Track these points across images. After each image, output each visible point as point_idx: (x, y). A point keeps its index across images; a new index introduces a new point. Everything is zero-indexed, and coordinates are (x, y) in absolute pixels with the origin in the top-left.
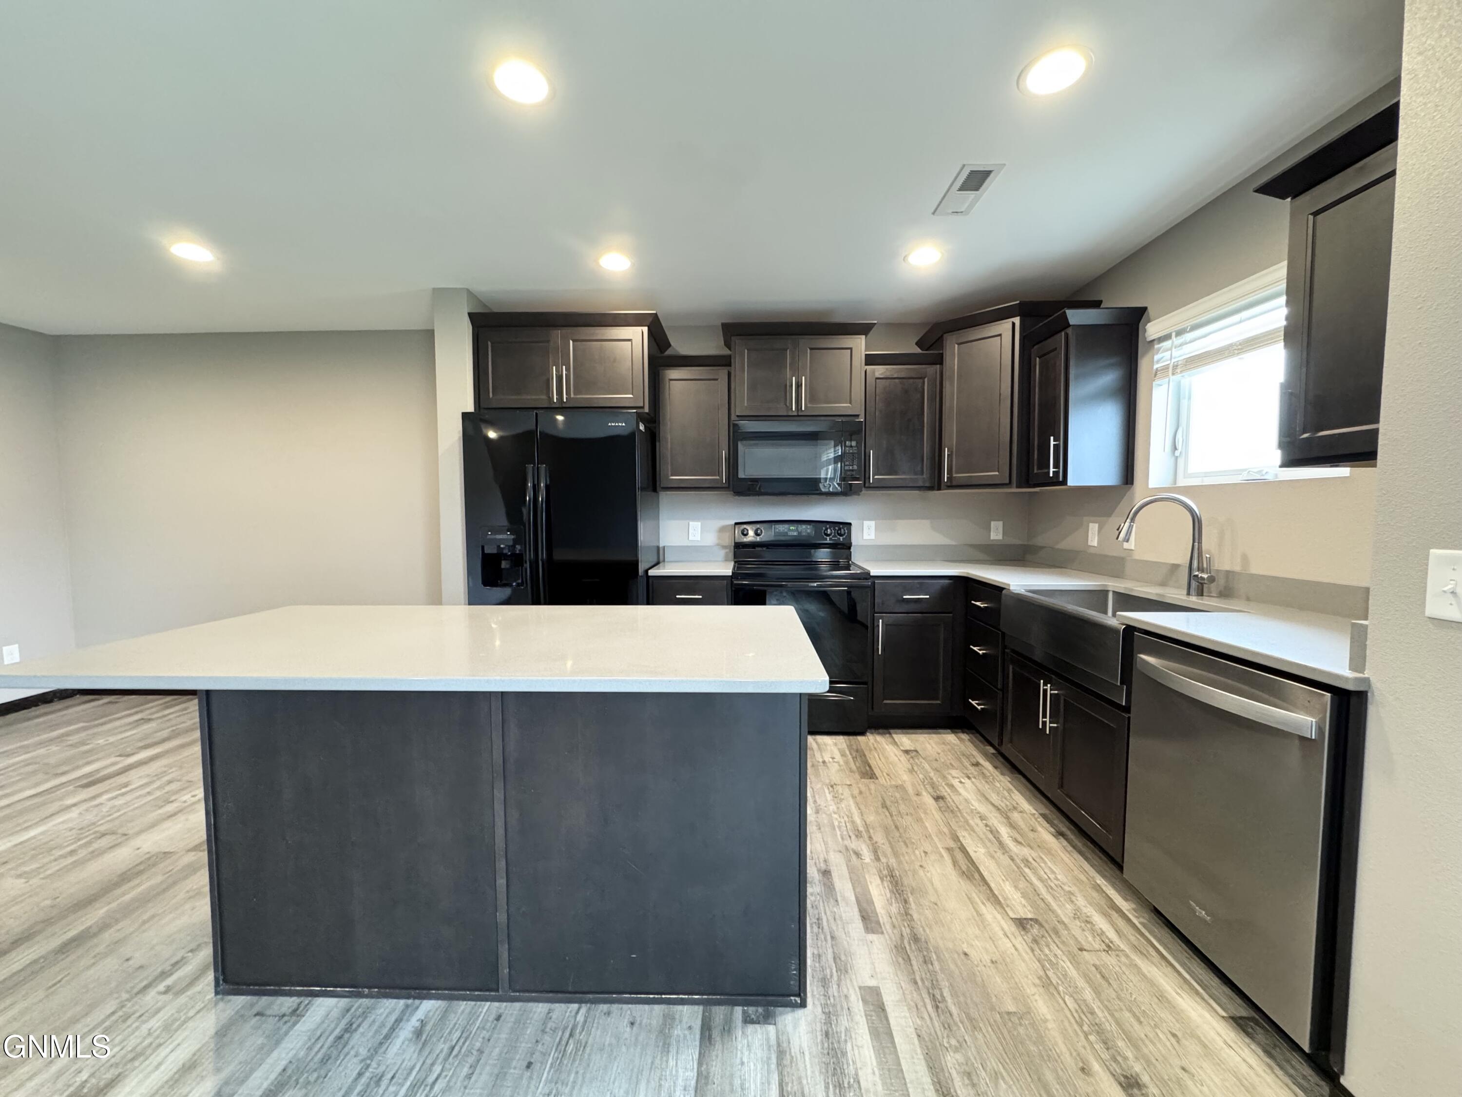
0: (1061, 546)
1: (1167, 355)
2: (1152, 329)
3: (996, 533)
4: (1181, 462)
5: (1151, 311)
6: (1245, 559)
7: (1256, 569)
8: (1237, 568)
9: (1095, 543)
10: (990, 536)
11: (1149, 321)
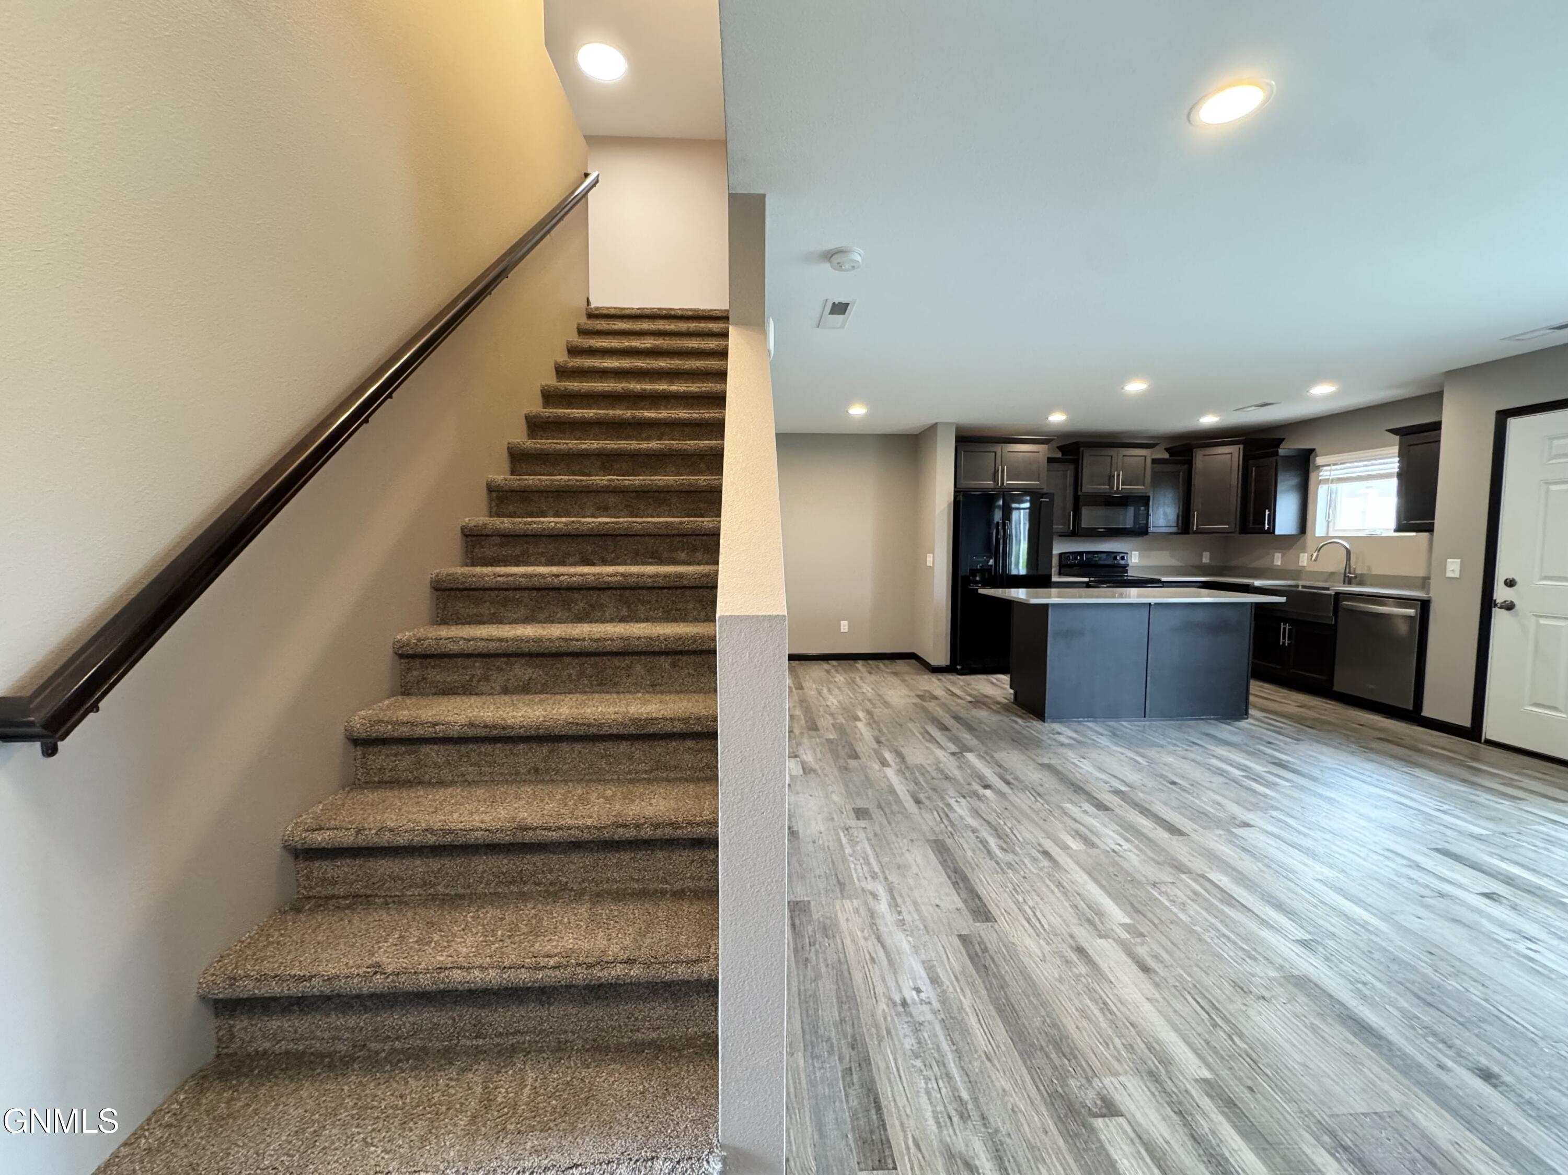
0: (1253, 565)
1: (1328, 473)
2: (1320, 460)
3: (1206, 559)
4: (1331, 524)
5: (1318, 451)
6: (1369, 568)
7: (1374, 572)
8: (1365, 572)
9: (1279, 563)
10: (1201, 559)
11: (1316, 456)
